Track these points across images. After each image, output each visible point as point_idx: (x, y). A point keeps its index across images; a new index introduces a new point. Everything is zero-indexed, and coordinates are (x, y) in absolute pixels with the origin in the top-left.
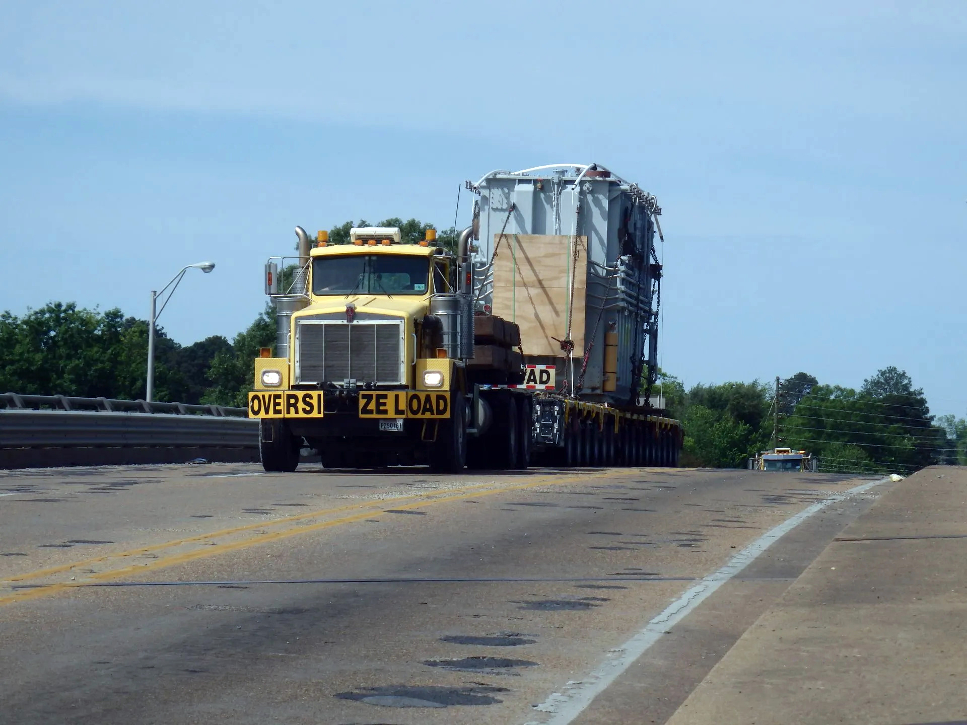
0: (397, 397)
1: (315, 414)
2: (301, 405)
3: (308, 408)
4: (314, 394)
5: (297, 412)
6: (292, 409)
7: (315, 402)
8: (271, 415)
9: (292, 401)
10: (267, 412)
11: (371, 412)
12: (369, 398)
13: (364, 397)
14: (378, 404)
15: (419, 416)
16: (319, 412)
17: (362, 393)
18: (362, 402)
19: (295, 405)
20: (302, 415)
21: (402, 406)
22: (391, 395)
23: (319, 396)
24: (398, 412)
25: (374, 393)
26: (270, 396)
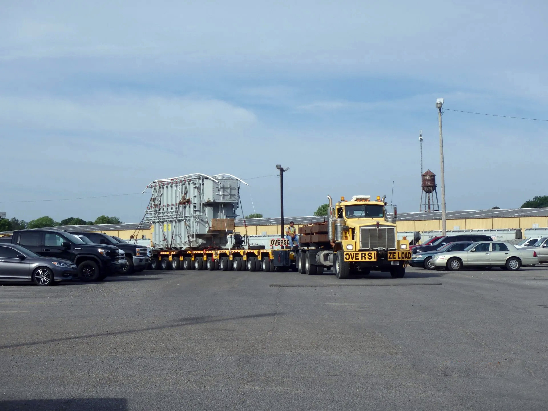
0: (398, 253)
1: (373, 260)
2: (367, 256)
3: (370, 258)
4: (373, 253)
5: (365, 259)
6: (363, 258)
7: (373, 255)
8: (354, 260)
9: (363, 255)
10: (352, 259)
11: (391, 258)
12: (390, 253)
13: (389, 253)
14: (393, 256)
15: (404, 259)
16: (375, 259)
17: (389, 252)
18: (389, 255)
19: (365, 257)
20: (367, 260)
21: (400, 256)
22: (397, 252)
23: (375, 253)
24: (399, 258)
25: (392, 252)
26: (354, 254)
